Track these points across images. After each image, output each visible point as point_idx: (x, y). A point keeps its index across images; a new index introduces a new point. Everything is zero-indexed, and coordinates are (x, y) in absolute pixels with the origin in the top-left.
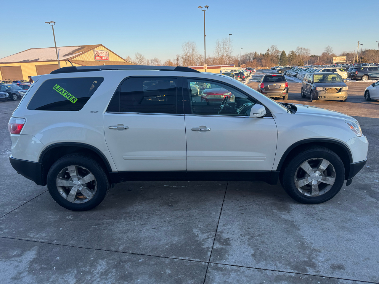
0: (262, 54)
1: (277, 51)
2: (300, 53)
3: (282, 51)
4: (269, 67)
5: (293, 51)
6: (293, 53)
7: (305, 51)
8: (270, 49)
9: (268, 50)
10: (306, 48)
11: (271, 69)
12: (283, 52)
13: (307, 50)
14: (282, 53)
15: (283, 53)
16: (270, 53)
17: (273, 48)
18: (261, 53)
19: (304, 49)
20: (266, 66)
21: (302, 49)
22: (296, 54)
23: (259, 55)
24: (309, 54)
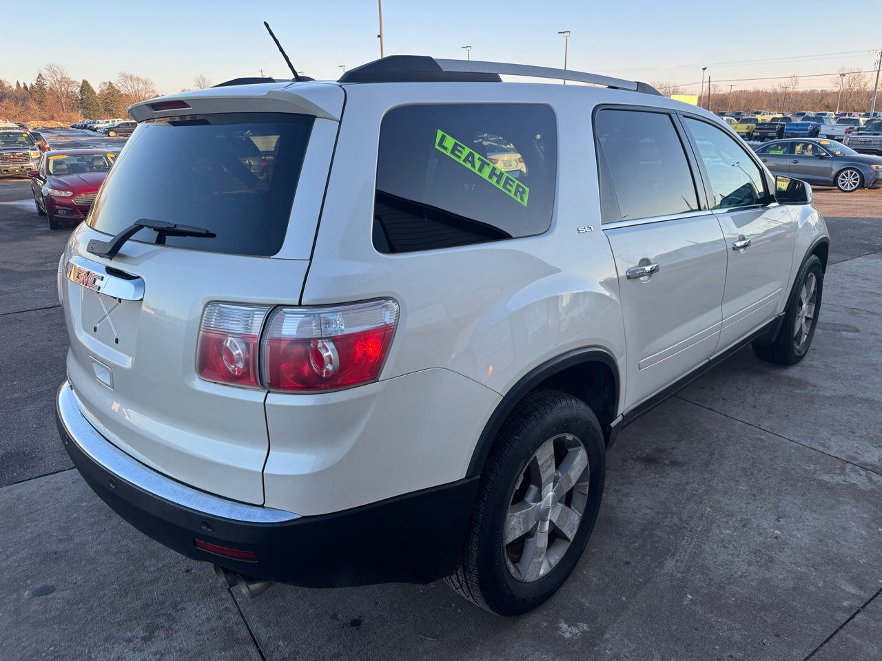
0: (22, 85)
1: (69, 83)
2: (130, 88)
3: (81, 81)
4: (62, 121)
5: (110, 83)
6: (113, 87)
7: (141, 85)
8: (45, 73)
9: (40, 75)
10: (143, 77)
11: (73, 127)
12: (85, 82)
13: (145, 83)
14: (82, 87)
15: (85, 86)
16: (48, 85)
17: (54, 72)
18: (18, 83)
19: (138, 79)
20: (53, 118)
21: (131, 77)
22: (119, 91)
23: (14, 87)
24: (153, 91)
